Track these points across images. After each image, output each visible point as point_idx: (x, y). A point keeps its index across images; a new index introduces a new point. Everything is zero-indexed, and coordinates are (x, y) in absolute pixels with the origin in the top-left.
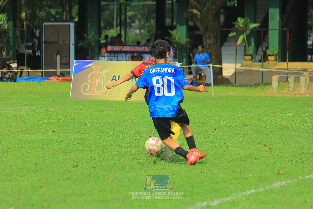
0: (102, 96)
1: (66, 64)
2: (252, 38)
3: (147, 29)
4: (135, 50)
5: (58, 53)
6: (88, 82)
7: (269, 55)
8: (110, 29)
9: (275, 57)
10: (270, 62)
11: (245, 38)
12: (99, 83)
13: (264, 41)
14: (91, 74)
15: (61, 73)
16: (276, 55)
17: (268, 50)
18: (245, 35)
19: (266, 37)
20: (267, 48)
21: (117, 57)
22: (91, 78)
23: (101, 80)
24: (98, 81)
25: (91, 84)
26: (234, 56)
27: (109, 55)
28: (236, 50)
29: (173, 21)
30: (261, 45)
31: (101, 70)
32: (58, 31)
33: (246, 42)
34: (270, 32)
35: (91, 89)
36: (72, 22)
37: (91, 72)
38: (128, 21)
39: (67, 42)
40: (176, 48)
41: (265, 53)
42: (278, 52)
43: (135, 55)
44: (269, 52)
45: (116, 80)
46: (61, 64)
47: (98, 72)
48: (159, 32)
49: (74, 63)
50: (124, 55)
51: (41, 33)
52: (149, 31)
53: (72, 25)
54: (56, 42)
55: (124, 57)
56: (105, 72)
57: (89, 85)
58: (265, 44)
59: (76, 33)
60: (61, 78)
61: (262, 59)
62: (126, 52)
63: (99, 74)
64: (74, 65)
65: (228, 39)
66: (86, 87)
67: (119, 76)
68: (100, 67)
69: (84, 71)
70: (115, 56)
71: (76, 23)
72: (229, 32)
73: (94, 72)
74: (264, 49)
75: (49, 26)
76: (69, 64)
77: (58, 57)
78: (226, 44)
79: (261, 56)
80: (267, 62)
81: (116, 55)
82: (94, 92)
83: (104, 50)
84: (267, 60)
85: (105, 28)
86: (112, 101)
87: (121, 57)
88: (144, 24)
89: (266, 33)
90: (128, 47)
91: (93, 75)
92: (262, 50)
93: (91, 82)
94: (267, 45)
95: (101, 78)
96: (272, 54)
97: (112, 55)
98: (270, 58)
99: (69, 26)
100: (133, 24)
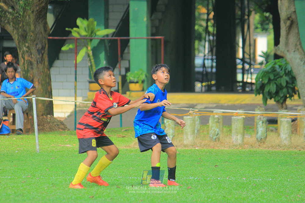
2: (101, 53)
7: (131, 82)
9: (140, 86)
10: (133, 94)
11: (91, 53)
13: (122, 58)
16: (143, 82)
17: (128, 74)
18: (89, 48)
19: (126, 51)
20: (128, 70)
26: (73, 84)
28: (76, 74)
30: (118, 66)
33: (93, 60)
34: (132, 43)
41: (124, 78)
42: (146, 76)
44: (130, 77)
58: (124, 64)
61: (120, 88)
65: (61, 55)
72: (63, 43)
74: (123, 72)
78: (57, 63)
79: (118, 83)
80: (128, 93)
84: (129, 90)
89: (125, 44)
92: (120, 74)
94: (127, 66)
96: (136, 80)
98: (132, 86)
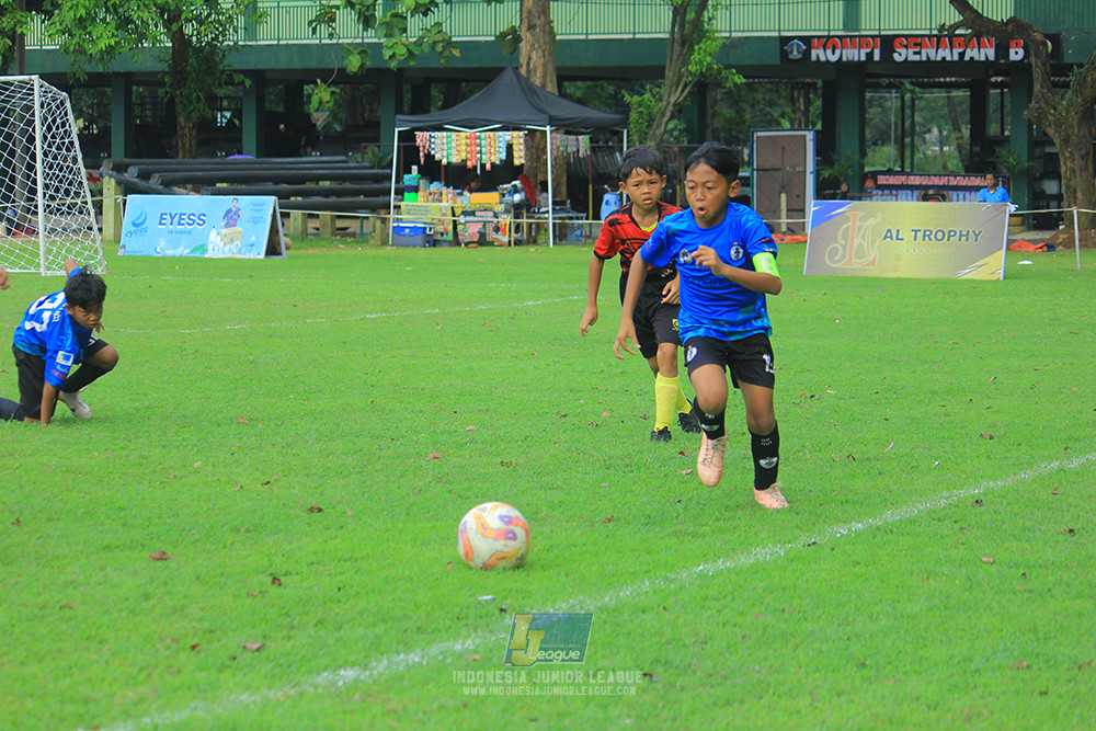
0: (865, 270)
1: (798, 210)
3: (955, 142)
4: (930, 183)
5: (783, 189)
6: (837, 242)
8: (883, 144)
12: (860, 246)
14: (844, 227)
15: (788, 228)
21: (896, 196)
22: (845, 236)
23: (863, 238)
24: (857, 240)
25: (844, 247)
27: (880, 192)
29: (1003, 131)
31: (864, 219)
32: (783, 148)
35: (843, 257)
36: (810, 130)
37: (843, 224)
38: (918, 128)
39: (801, 169)
40: (1008, 179)
43: (931, 192)
45: (891, 237)
46: (788, 210)
47: (858, 223)
48: (977, 149)
49: (812, 206)
50: (909, 192)
51: (751, 156)
52: (960, 148)
53: (810, 136)
54: (779, 169)
55: (910, 197)
56: (871, 222)
57: (840, 248)
59: (818, 152)
60: (788, 238)
62: (912, 188)
63: (860, 227)
64: (813, 209)
66: (834, 252)
67: (898, 231)
68: (862, 214)
69: (832, 220)
70: (891, 194)
71: (817, 132)
73: (850, 224)
75: (765, 137)
76: (803, 210)
77: (783, 197)
81: (894, 192)
82: (849, 262)
83: (869, 184)
85: (875, 144)
86: (884, 279)
87: (904, 196)
88: (948, 136)
90: (918, 178)
91: (848, 228)
93: (844, 242)
95: (864, 234)
97: (887, 192)
99: (804, 136)
100: (927, 136)
